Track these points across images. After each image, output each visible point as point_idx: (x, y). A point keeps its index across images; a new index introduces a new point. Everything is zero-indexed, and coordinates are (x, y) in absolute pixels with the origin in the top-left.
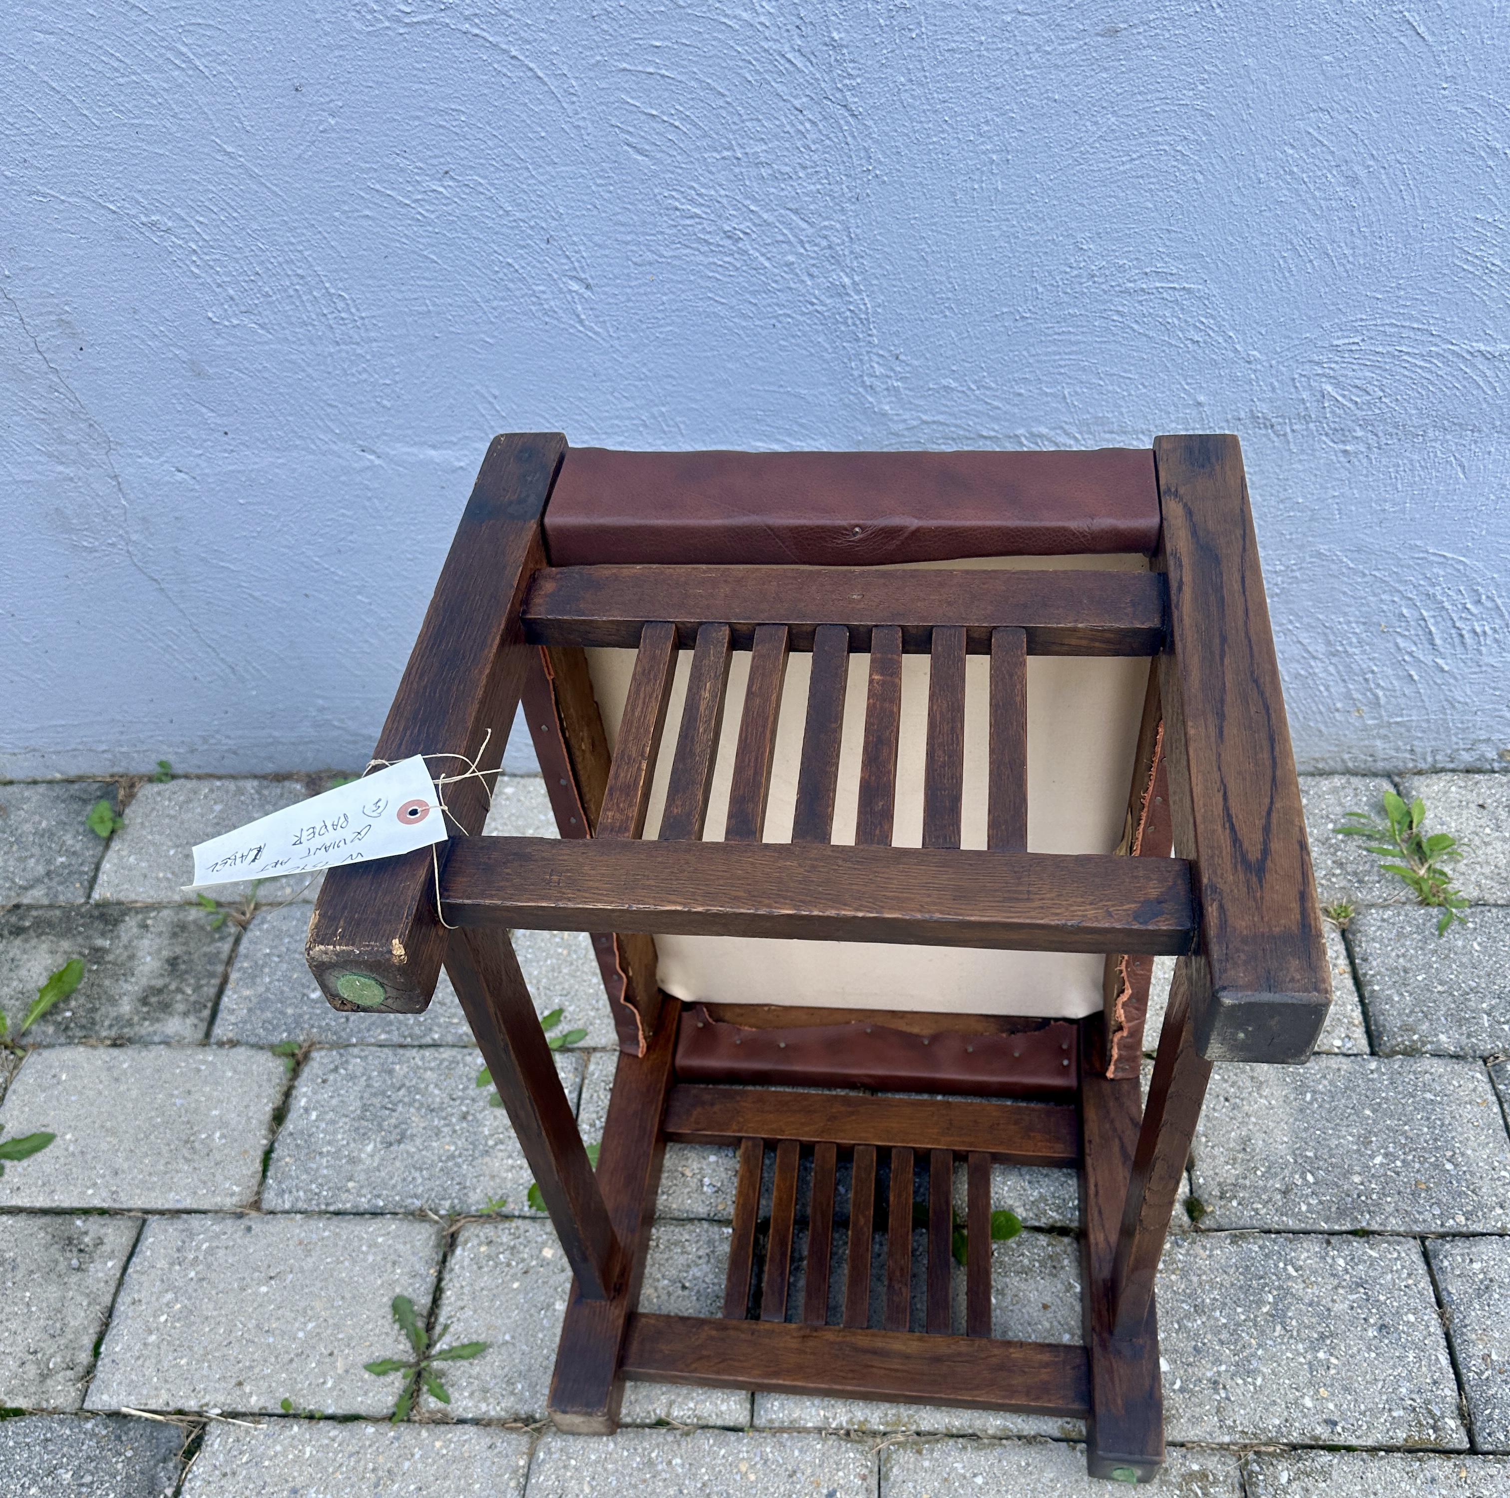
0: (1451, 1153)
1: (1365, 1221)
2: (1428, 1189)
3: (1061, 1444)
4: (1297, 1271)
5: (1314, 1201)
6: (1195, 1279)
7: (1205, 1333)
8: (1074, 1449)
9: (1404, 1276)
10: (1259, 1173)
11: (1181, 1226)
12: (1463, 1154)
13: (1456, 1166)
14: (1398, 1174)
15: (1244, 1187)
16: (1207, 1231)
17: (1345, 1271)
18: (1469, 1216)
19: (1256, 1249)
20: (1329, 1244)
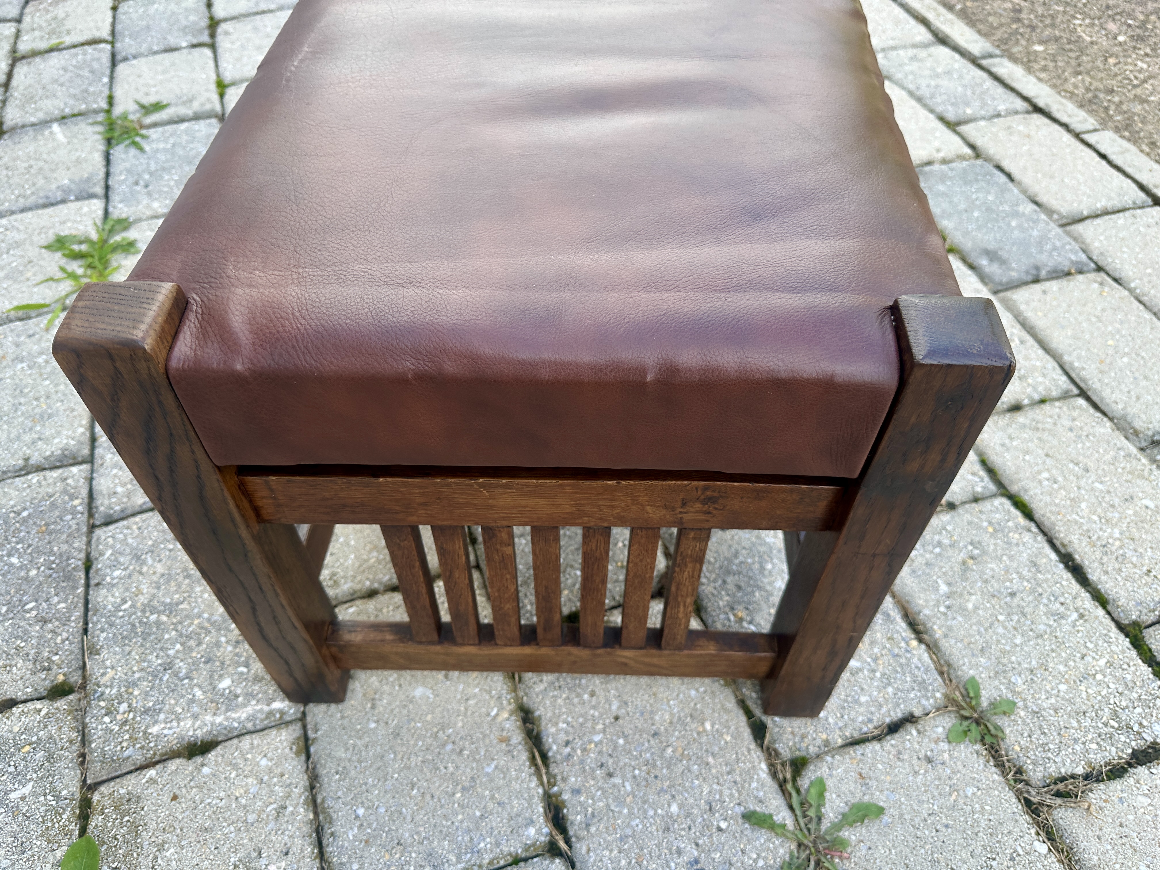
0: (12, 515)
1: (77, 561)
2: (47, 525)
3: (312, 750)
4: (126, 602)
5: (56, 599)
6: (137, 675)
7: (191, 658)
8: (315, 739)
9: (129, 531)
10: (23, 644)
11: (79, 700)
12: (13, 506)
13: (24, 509)
14: (30, 546)
15: (38, 654)
16: (84, 677)
17: (125, 569)
18: (72, 497)
19: (104, 635)
20: (98, 584)
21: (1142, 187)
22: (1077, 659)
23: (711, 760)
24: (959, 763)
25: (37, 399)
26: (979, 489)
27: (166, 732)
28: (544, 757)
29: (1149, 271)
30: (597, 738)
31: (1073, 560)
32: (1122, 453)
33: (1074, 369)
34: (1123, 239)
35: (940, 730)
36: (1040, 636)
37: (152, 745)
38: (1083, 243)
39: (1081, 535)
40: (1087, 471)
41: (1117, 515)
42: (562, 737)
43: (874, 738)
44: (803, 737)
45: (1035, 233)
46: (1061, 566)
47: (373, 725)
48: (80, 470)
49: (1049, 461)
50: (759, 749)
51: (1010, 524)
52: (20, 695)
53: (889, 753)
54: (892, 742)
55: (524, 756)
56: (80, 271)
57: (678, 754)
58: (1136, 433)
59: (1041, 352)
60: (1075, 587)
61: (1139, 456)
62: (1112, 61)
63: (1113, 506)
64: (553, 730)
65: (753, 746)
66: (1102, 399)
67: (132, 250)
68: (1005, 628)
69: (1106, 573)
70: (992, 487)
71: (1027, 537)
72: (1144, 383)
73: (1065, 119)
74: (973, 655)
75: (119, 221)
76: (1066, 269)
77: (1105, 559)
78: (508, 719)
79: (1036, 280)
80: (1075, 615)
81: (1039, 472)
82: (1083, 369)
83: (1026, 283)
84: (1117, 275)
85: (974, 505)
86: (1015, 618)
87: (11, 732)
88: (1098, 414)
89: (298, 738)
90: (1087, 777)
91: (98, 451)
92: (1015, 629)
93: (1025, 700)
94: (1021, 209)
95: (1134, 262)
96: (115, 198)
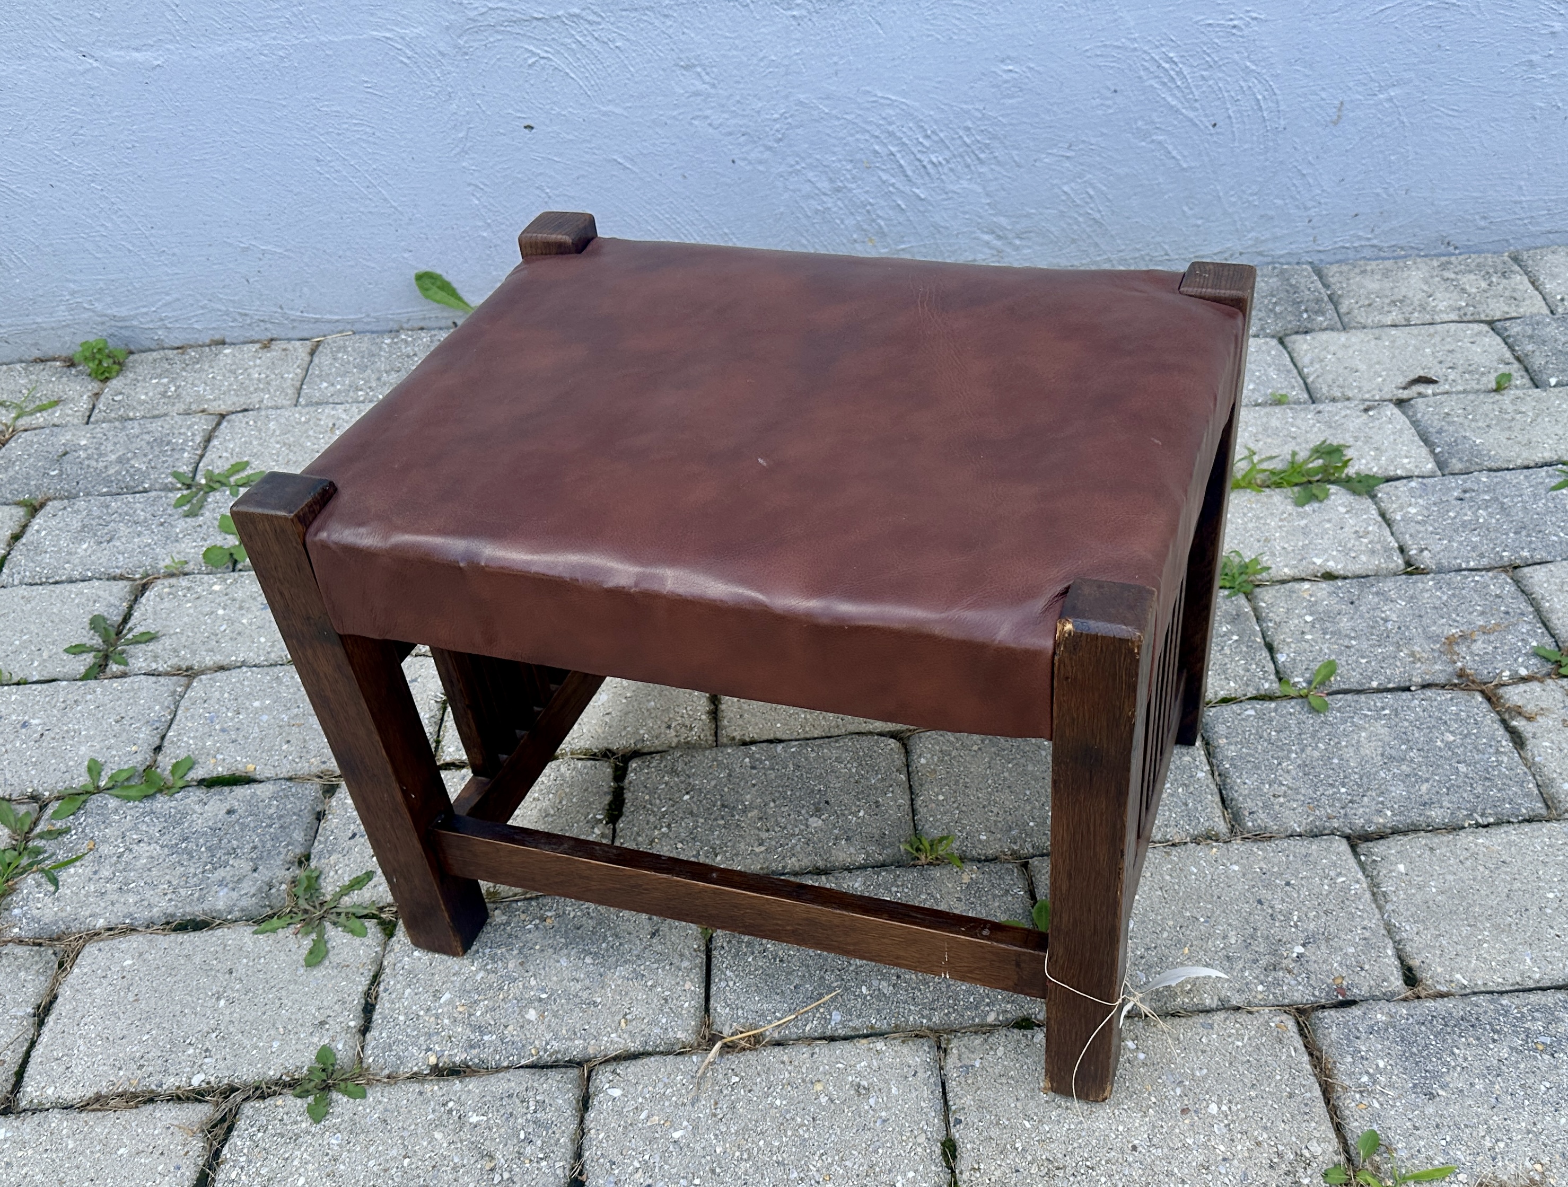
24: (302, 1047)
35: (340, 1046)
54: (357, 1001)
74: (386, 1110)
90: (217, 1154)
92: (386, 1171)
93: (314, 1135)
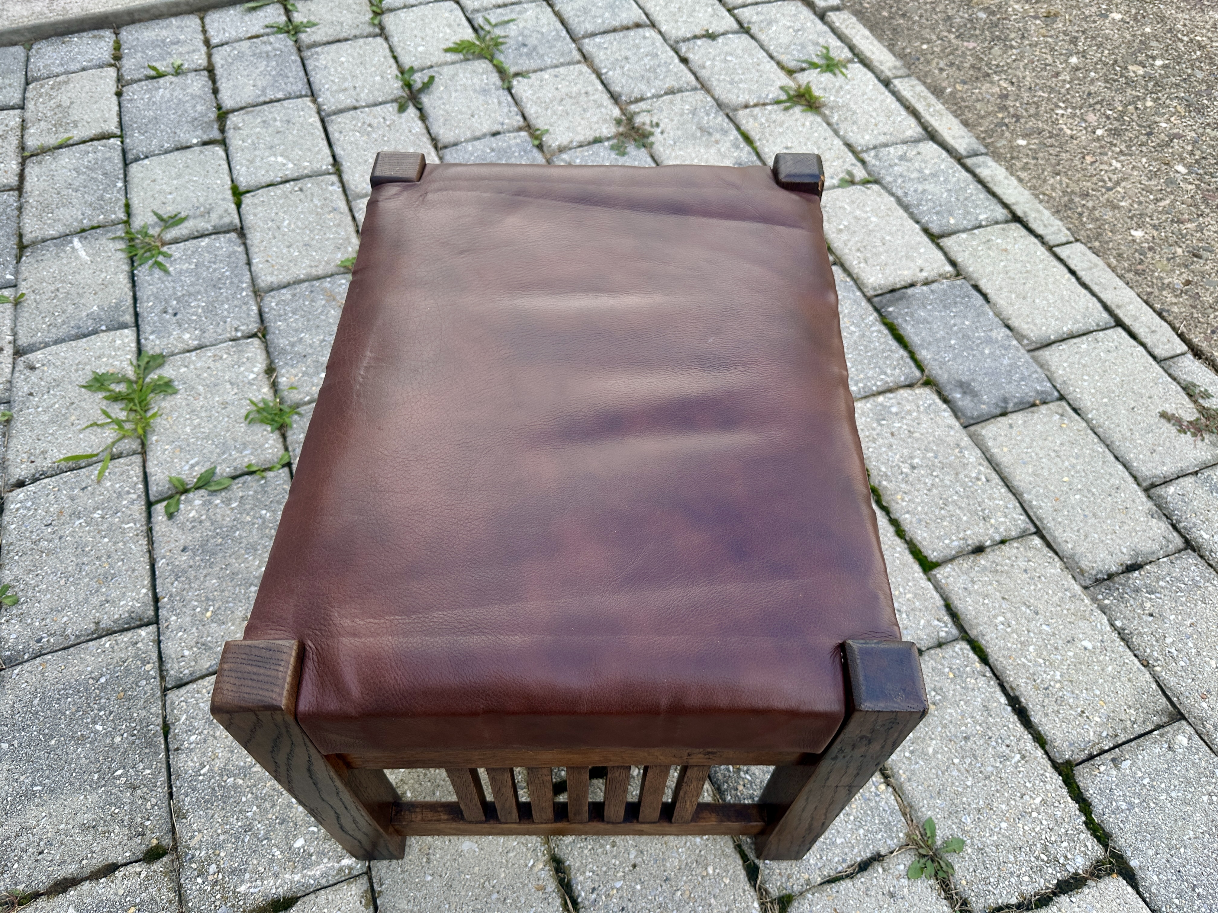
0: (91, 681)
1: (156, 728)
2: (124, 690)
3: (379, 902)
4: (204, 766)
5: (141, 766)
6: (222, 838)
7: (268, 819)
8: (380, 892)
10: (117, 811)
11: (173, 861)
12: (92, 672)
13: (102, 675)
14: (111, 713)
15: (131, 820)
16: (174, 839)
17: (200, 734)
18: (145, 662)
19: (188, 799)
20: (177, 749)
21: (1106, 307)
22: (1018, 799)
23: (712, 901)
24: (916, 897)
25: (98, 558)
26: (943, 634)
27: (252, 890)
28: (575, 903)
29: (1105, 400)
30: (618, 885)
31: (1019, 703)
32: (1068, 594)
33: (1031, 507)
34: (1084, 366)
35: (902, 867)
36: (987, 778)
37: (241, 903)
38: (1049, 370)
39: (1028, 678)
40: (1037, 613)
41: (1059, 657)
42: (589, 884)
43: (847, 876)
44: (789, 877)
45: (1006, 361)
46: (1009, 709)
47: (429, 878)
48: (148, 633)
49: (1005, 605)
50: (752, 889)
51: (968, 669)
52: (120, 860)
53: (859, 890)
54: (862, 879)
55: (558, 902)
56: (123, 415)
57: (686, 897)
58: (1082, 572)
59: (1004, 490)
60: (1020, 728)
61: (1083, 596)
62: (1089, 159)
63: (1056, 648)
64: (581, 878)
65: (748, 887)
66: (1055, 538)
67: (170, 391)
68: (959, 771)
69: (1046, 715)
70: (955, 631)
71: (982, 682)
72: (1092, 521)
73: (1040, 231)
74: (931, 797)
75: (154, 357)
76: (1031, 400)
77: (1046, 701)
78: (542, 869)
79: (1004, 414)
80: (1018, 757)
81: (995, 617)
82: (1041, 507)
83: (995, 417)
84: (1076, 405)
85: (939, 650)
86: (968, 761)
87: (116, 894)
88: (1051, 554)
89: (366, 891)
90: (1019, 906)
91: (162, 612)
92: (967, 771)
93: (972, 838)
94: (994, 334)
95: (1093, 391)
96: (146, 328)
